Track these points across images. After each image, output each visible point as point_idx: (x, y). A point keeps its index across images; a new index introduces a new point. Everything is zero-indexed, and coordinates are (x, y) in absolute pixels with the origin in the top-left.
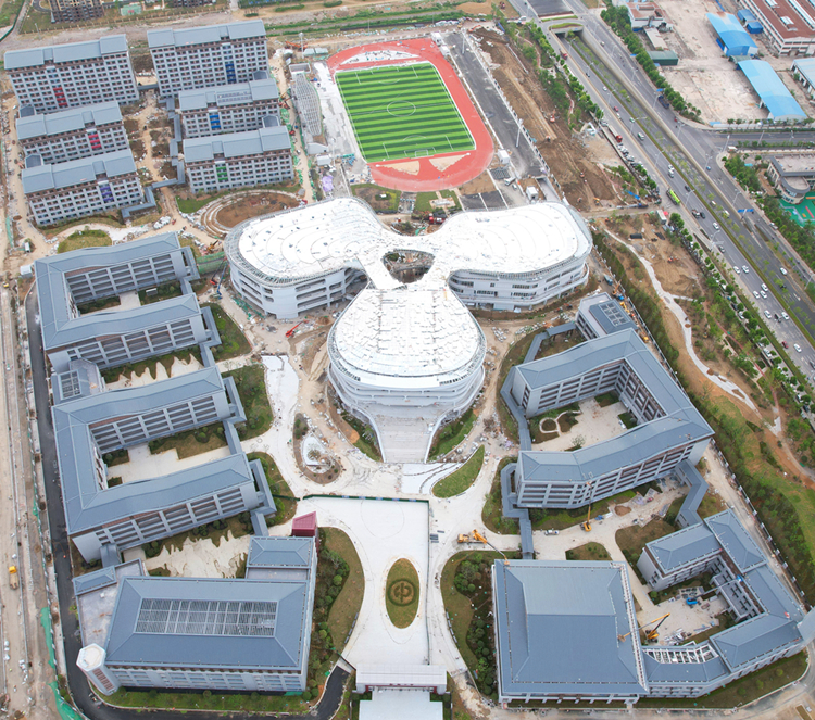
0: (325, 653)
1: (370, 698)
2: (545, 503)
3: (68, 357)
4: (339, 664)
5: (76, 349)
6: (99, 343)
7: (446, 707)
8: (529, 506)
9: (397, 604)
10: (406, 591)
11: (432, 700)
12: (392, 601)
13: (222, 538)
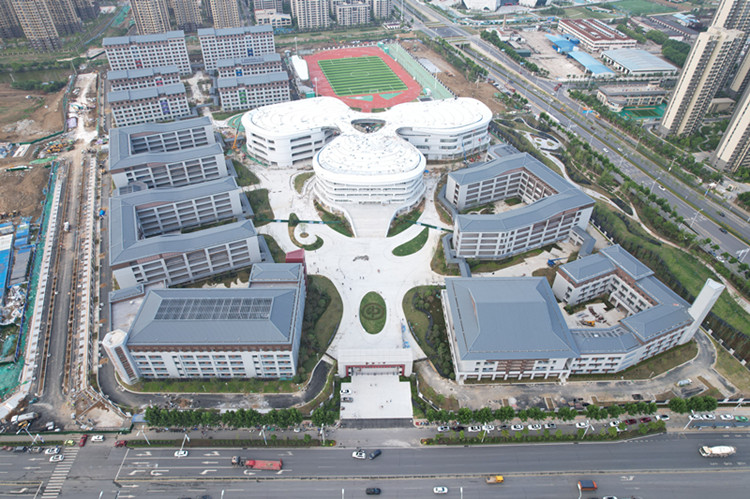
0: (312, 352)
1: (349, 381)
2: (477, 254)
3: (127, 179)
4: (324, 358)
5: (133, 172)
6: (150, 169)
7: (413, 385)
8: (465, 257)
9: (369, 319)
10: (376, 311)
11: (401, 380)
12: (366, 317)
13: (232, 284)
